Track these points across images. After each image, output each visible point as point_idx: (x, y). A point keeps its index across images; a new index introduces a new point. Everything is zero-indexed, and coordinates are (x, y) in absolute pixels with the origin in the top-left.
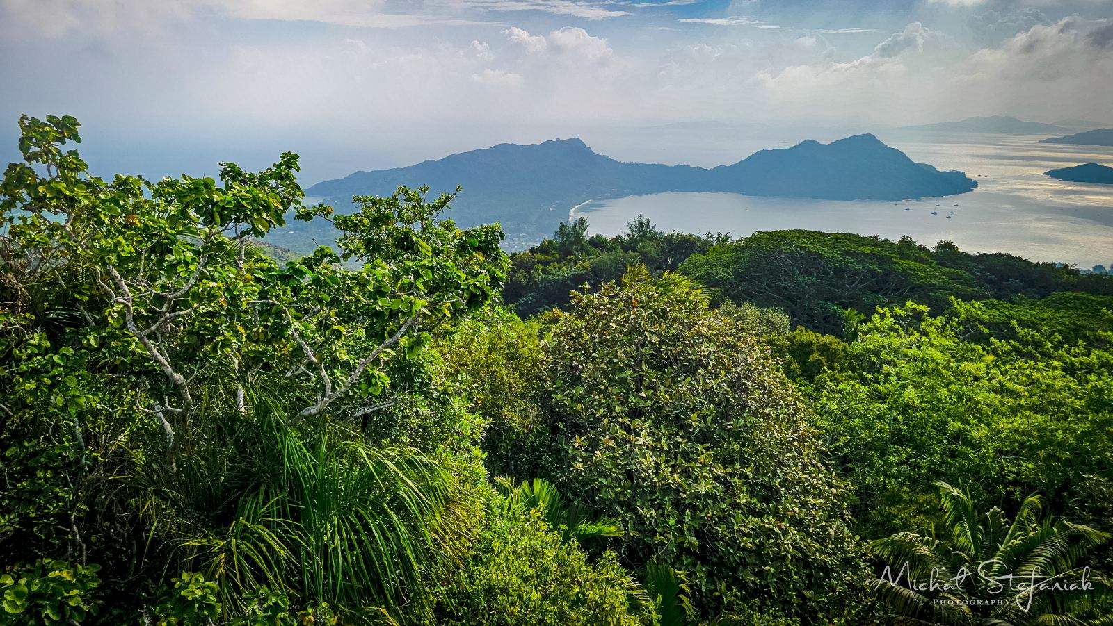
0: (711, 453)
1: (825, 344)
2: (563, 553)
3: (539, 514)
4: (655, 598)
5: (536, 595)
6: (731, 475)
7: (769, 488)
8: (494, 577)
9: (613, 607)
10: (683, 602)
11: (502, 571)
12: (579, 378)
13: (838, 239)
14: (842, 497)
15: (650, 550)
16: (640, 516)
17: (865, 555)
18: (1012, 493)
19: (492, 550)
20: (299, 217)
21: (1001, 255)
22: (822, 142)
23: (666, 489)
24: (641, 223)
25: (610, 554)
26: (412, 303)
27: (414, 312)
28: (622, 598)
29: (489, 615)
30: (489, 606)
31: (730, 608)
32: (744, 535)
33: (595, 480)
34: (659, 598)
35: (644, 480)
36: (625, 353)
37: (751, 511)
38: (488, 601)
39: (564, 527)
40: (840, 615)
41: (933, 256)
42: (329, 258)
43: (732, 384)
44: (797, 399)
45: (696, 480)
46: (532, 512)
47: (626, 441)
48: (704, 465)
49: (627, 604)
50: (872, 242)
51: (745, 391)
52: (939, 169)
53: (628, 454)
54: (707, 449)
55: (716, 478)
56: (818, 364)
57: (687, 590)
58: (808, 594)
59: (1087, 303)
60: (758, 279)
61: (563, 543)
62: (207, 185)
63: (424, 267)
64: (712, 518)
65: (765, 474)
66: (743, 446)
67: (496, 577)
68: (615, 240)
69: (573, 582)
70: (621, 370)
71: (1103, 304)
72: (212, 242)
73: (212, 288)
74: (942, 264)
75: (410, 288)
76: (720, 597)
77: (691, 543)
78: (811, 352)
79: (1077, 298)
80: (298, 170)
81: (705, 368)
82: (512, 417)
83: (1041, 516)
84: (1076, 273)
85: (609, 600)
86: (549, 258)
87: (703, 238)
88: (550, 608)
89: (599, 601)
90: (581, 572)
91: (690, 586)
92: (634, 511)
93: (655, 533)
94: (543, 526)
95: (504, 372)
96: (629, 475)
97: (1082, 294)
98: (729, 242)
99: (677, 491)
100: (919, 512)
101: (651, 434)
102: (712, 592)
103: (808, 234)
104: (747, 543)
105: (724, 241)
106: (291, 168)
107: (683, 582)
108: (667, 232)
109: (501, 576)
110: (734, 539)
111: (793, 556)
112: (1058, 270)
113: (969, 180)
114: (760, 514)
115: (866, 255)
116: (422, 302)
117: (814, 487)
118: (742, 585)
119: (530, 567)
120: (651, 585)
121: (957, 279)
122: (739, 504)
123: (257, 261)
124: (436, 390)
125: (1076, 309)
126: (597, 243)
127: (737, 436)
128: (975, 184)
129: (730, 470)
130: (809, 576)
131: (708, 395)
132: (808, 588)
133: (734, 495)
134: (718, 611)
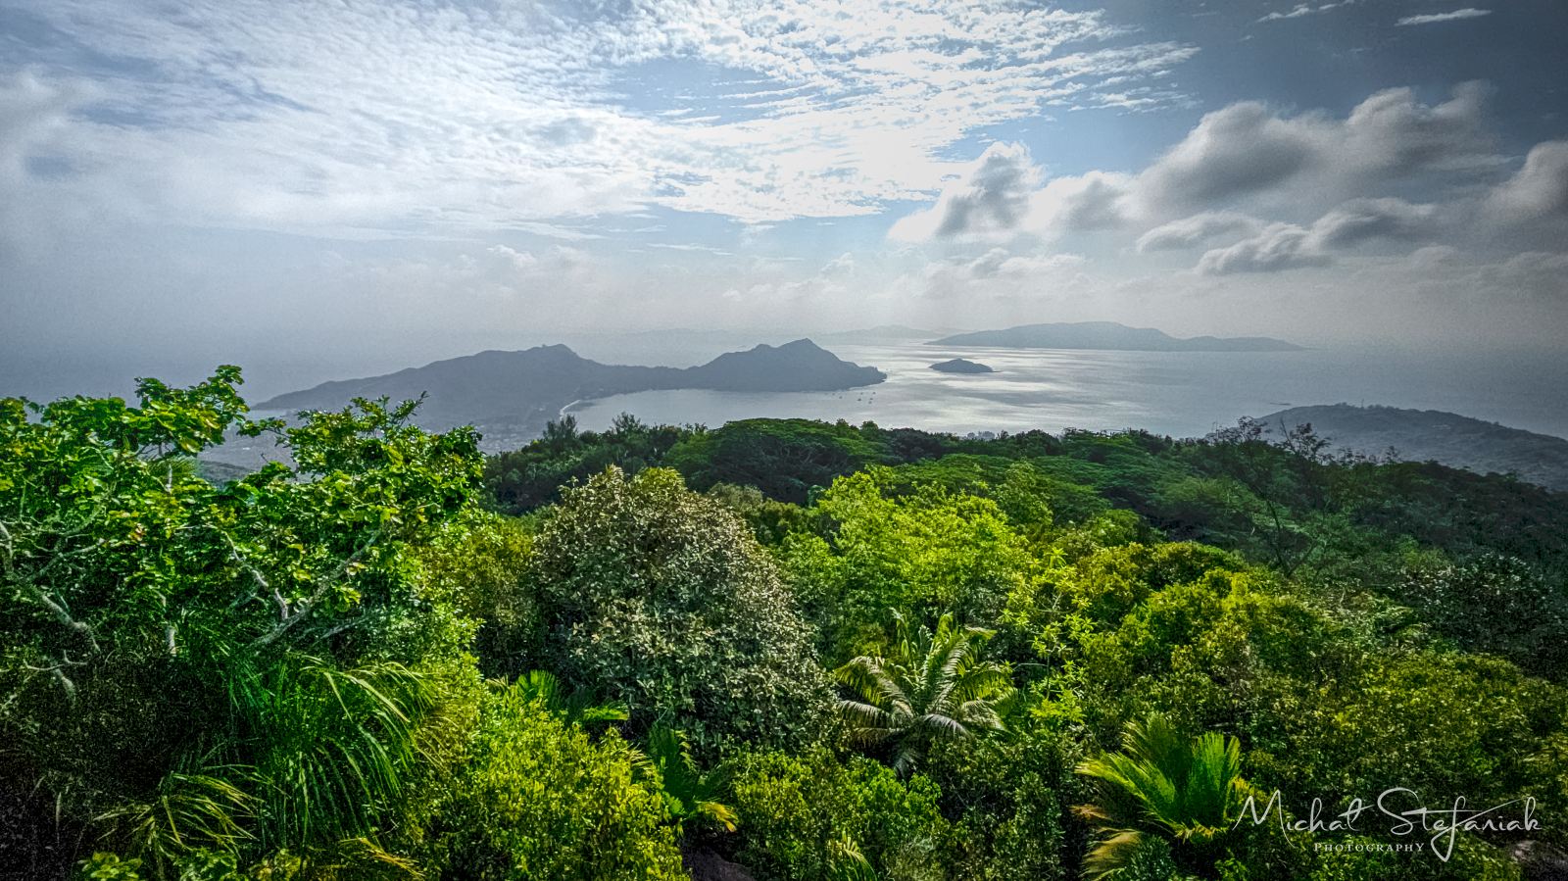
0: (701, 618)
1: (788, 511)
2: (566, 737)
3: (538, 705)
4: (657, 762)
5: (539, 786)
6: (719, 635)
7: (753, 642)
8: (493, 778)
9: (617, 780)
10: (684, 758)
11: (502, 770)
12: (574, 568)
13: (791, 423)
14: (811, 639)
15: (651, 717)
16: (641, 688)
17: (831, 684)
18: (932, 612)
19: (490, 750)
20: (243, 432)
21: (907, 430)
22: (772, 346)
23: (663, 659)
24: (626, 418)
25: (612, 730)
26: (378, 512)
27: (382, 521)
28: (626, 769)
29: (490, 817)
30: (489, 808)
31: (727, 755)
32: (734, 686)
33: (596, 662)
34: (663, 761)
35: (642, 653)
36: (617, 539)
37: (738, 664)
38: (489, 804)
39: (564, 713)
40: (816, 739)
41: (861, 433)
42: (282, 474)
43: (714, 554)
44: (769, 561)
45: (690, 645)
46: (530, 704)
47: (623, 620)
48: (696, 630)
49: (631, 773)
50: (817, 424)
51: (725, 559)
52: (860, 365)
53: (626, 632)
54: (697, 616)
55: (707, 641)
56: (785, 528)
57: (687, 746)
58: (790, 726)
59: (966, 461)
60: (730, 461)
61: (565, 729)
62: (115, 406)
63: (392, 475)
64: (706, 677)
65: (747, 630)
66: (728, 607)
67: (494, 776)
68: (604, 435)
69: (577, 765)
70: (616, 555)
71: (975, 461)
72: (122, 467)
73: (123, 520)
74: (868, 439)
75: (377, 498)
76: (717, 747)
77: (688, 705)
78: (778, 519)
79: (959, 458)
80: (241, 382)
81: (691, 543)
82: (505, 615)
83: (951, 626)
84: (956, 439)
85: (613, 774)
86: (541, 455)
87: (684, 428)
88: (554, 795)
89: (604, 777)
90: (584, 754)
91: (690, 743)
92: (636, 685)
93: (654, 701)
94: (543, 716)
95: (496, 572)
96: (628, 652)
97: (963, 455)
98: (705, 432)
99: (674, 658)
100: (869, 640)
101: (646, 610)
102: (710, 744)
103: (768, 421)
104: (737, 694)
105: (702, 431)
106: (230, 381)
107: (683, 740)
108: (651, 426)
109: (501, 774)
110: (726, 693)
111: (776, 696)
112: (946, 438)
113: (881, 373)
114: (746, 665)
115: (814, 435)
116: (391, 510)
117: (788, 634)
118: (736, 732)
119: (532, 758)
120: (655, 750)
121: (879, 450)
122: (727, 659)
123: (187, 484)
124: (417, 598)
125: (959, 466)
126: (588, 438)
127: (721, 599)
128: (884, 376)
129: (719, 631)
130: (790, 711)
131: (695, 568)
132: (789, 721)
133: (723, 652)
134: (716, 760)
